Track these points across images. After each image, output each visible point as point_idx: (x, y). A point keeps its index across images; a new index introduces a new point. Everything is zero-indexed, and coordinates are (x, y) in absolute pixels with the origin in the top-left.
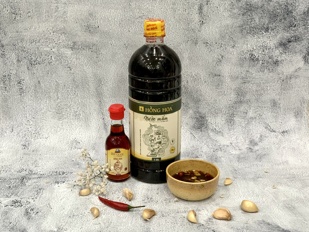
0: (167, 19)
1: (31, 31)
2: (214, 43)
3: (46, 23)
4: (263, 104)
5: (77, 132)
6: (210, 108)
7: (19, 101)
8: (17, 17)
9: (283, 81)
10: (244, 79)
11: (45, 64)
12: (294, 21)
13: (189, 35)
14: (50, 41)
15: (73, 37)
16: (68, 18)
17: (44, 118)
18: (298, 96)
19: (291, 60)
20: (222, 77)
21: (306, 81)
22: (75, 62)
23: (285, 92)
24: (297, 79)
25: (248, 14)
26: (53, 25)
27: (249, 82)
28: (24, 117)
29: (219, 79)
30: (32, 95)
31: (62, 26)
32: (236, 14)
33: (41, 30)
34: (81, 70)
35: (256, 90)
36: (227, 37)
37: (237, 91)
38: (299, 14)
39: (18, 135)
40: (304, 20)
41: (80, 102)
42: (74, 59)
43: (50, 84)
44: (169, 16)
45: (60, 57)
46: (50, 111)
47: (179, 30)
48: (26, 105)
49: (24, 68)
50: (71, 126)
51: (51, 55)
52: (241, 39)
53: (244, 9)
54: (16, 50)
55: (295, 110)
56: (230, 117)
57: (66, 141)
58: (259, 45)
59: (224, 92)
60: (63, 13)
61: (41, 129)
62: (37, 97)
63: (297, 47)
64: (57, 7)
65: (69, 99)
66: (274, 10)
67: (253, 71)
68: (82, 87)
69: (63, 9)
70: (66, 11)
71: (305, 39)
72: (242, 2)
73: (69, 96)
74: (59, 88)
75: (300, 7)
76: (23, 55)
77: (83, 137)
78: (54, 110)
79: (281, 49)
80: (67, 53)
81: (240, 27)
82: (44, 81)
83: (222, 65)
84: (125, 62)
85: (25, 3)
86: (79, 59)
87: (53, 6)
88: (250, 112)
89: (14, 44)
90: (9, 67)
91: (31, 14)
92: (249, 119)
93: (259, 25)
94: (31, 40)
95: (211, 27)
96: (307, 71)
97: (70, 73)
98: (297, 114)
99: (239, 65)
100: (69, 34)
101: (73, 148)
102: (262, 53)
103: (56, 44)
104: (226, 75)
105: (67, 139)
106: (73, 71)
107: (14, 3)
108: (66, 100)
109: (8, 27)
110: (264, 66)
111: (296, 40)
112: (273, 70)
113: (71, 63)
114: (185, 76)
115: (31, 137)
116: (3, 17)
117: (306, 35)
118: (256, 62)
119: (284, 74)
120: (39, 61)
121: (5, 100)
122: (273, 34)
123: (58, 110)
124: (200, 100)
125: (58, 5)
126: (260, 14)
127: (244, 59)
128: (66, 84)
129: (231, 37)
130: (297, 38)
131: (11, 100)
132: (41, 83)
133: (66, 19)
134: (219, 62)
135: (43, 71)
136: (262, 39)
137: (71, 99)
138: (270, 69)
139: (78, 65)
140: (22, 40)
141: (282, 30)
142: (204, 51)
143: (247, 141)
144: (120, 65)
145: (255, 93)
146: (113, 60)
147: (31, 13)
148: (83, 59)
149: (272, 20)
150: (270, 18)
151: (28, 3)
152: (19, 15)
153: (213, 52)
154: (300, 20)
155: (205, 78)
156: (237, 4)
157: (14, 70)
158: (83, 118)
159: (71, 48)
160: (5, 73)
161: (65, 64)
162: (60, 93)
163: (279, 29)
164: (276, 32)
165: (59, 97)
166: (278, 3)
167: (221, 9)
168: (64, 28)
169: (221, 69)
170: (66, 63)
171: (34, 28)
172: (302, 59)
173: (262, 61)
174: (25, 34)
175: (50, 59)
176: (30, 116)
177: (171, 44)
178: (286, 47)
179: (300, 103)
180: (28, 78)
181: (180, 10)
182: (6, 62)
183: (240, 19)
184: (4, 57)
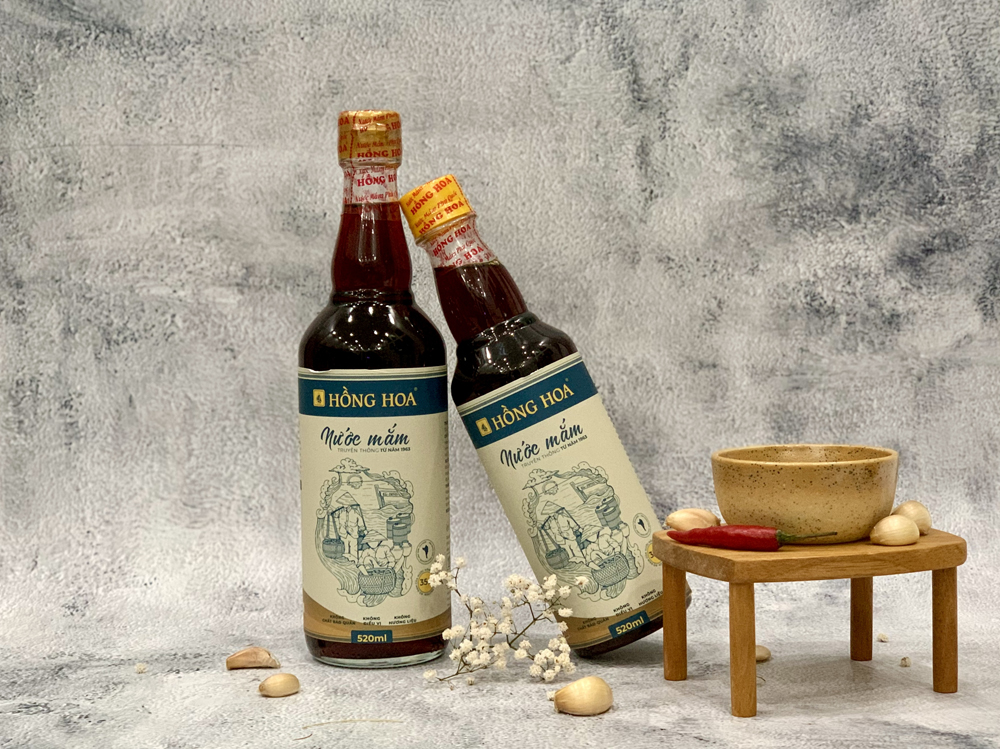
0: (540, 185)
1: (113, 234)
2: (690, 259)
3: (161, 206)
6: (691, 477)
7: (61, 468)
8: (69, 190)
9: (920, 379)
10: (795, 377)
11: (153, 340)
12: (936, 186)
13: (612, 235)
14: (171, 265)
15: (245, 250)
16: (232, 189)
17: (143, 523)
18: (971, 429)
19: (939, 311)
20: (722, 371)
21: (993, 378)
22: (249, 330)
23: (930, 418)
24: (963, 372)
25: (792, 165)
26: (183, 212)
27: (810, 385)
28: (77, 521)
29: (715, 377)
30: (104, 444)
31: (212, 216)
32: (752, 166)
33: (143, 229)
35: (836, 412)
38: (949, 162)
39: (52, 578)
40: (967, 180)
44: (547, 177)
45: (201, 313)
46: (162, 499)
47: (580, 218)
48: (83, 479)
49: (84, 357)
51: (172, 311)
52: (775, 246)
53: (776, 151)
54: (62, 296)
55: (967, 474)
57: (211, 591)
58: (833, 265)
60: (215, 174)
61: (130, 558)
62: (122, 453)
63: (954, 267)
64: (198, 157)
66: (871, 153)
67: (821, 347)
68: (268, 415)
69: (214, 161)
70: (226, 168)
71: (976, 241)
72: (769, 129)
73: (225, 445)
74: (196, 420)
75: (952, 142)
76: (83, 312)
79: (904, 275)
80: (224, 301)
81: (768, 206)
82: (146, 397)
83: (722, 331)
85: (98, 148)
86: (263, 321)
87: (185, 154)
89: (57, 278)
90: (37, 353)
91: (115, 181)
93: (826, 201)
94: (111, 263)
95: (678, 210)
96: (993, 344)
97: (232, 368)
98: (974, 487)
100: (231, 239)
101: (235, 608)
103: (190, 272)
105: (217, 585)
106: (242, 361)
107: (64, 145)
108: (217, 460)
109: (39, 223)
110: (854, 332)
111: (948, 245)
112: (883, 343)
113: (237, 336)
114: (604, 369)
115: (95, 584)
116: (27, 190)
117: (979, 230)
118: (829, 318)
119: (922, 356)
120: (135, 329)
121: (17, 465)
122: (875, 229)
123: (190, 494)
124: (655, 451)
125: (202, 149)
126: (827, 164)
129: (743, 237)
130: (950, 241)
131: (35, 464)
132: (137, 403)
133: (225, 193)
134: (711, 322)
135: (144, 363)
136: (841, 246)
138: (876, 341)
139: (257, 341)
140: (83, 263)
141: (901, 216)
142: (662, 285)
147: (116, 177)
148: (274, 321)
149: (868, 182)
150: (861, 176)
151: (107, 147)
152: (78, 185)
153: (691, 288)
154: (955, 181)
155: (668, 375)
156: (757, 136)
157: (53, 363)
159: (238, 285)
160: (20, 374)
161: (216, 338)
162: (196, 436)
163: (893, 212)
164: (884, 221)
165: (193, 450)
166: (884, 130)
167: (708, 152)
168: (218, 222)
169: (719, 343)
170: (221, 336)
171: (121, 223)
172: (975, 307)
173: (848, 315)
174: (91, 243)
176: (97, 517)
178: (918, 268)
179: (982, 451)
180: (94, 388)
181: (579, 158)
182: (28, 335)
183: (767, 182)
184: (21, 320)
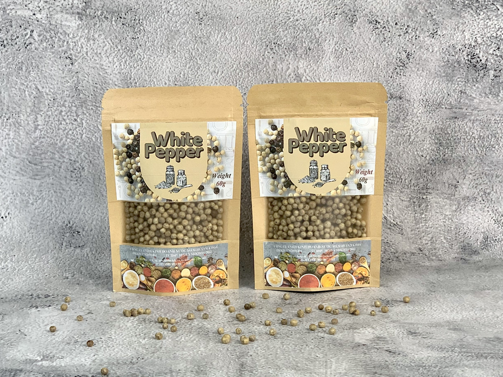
4: (493, 168)
5: (72, 208)
34: (94, 65)
36: (420, 11)
37: (438, 136)
41: (86, 140)
42: (82, 40)
43: (23, 93)
50: (60, 193)
56: (420, 193)
59: (410, 136)
65: (61, 131)
77: (87, 220)
78: (25, 154)
84: (194, 54)
88: (464, 184)
92: (461, 200)
99: (444, 76)
102: (495, 53)
104: (415, 98)
127: (455, 65)
128: (59, 97)
137: (67, 131)
143: (455, 247)
144: (184, 58)
145: (477, 142)
146: (168, 48)
158: (90, 177)
175: (29, 35)
177: (299, 18)
